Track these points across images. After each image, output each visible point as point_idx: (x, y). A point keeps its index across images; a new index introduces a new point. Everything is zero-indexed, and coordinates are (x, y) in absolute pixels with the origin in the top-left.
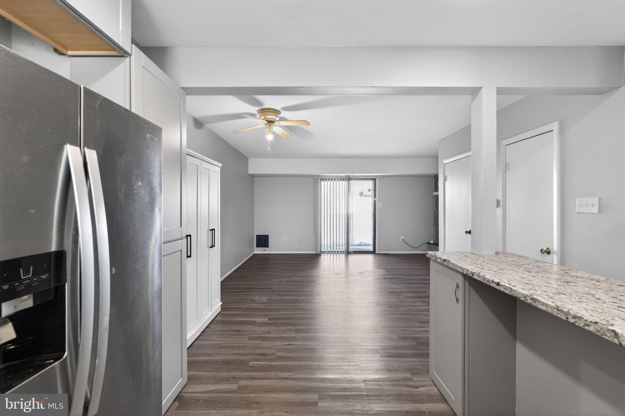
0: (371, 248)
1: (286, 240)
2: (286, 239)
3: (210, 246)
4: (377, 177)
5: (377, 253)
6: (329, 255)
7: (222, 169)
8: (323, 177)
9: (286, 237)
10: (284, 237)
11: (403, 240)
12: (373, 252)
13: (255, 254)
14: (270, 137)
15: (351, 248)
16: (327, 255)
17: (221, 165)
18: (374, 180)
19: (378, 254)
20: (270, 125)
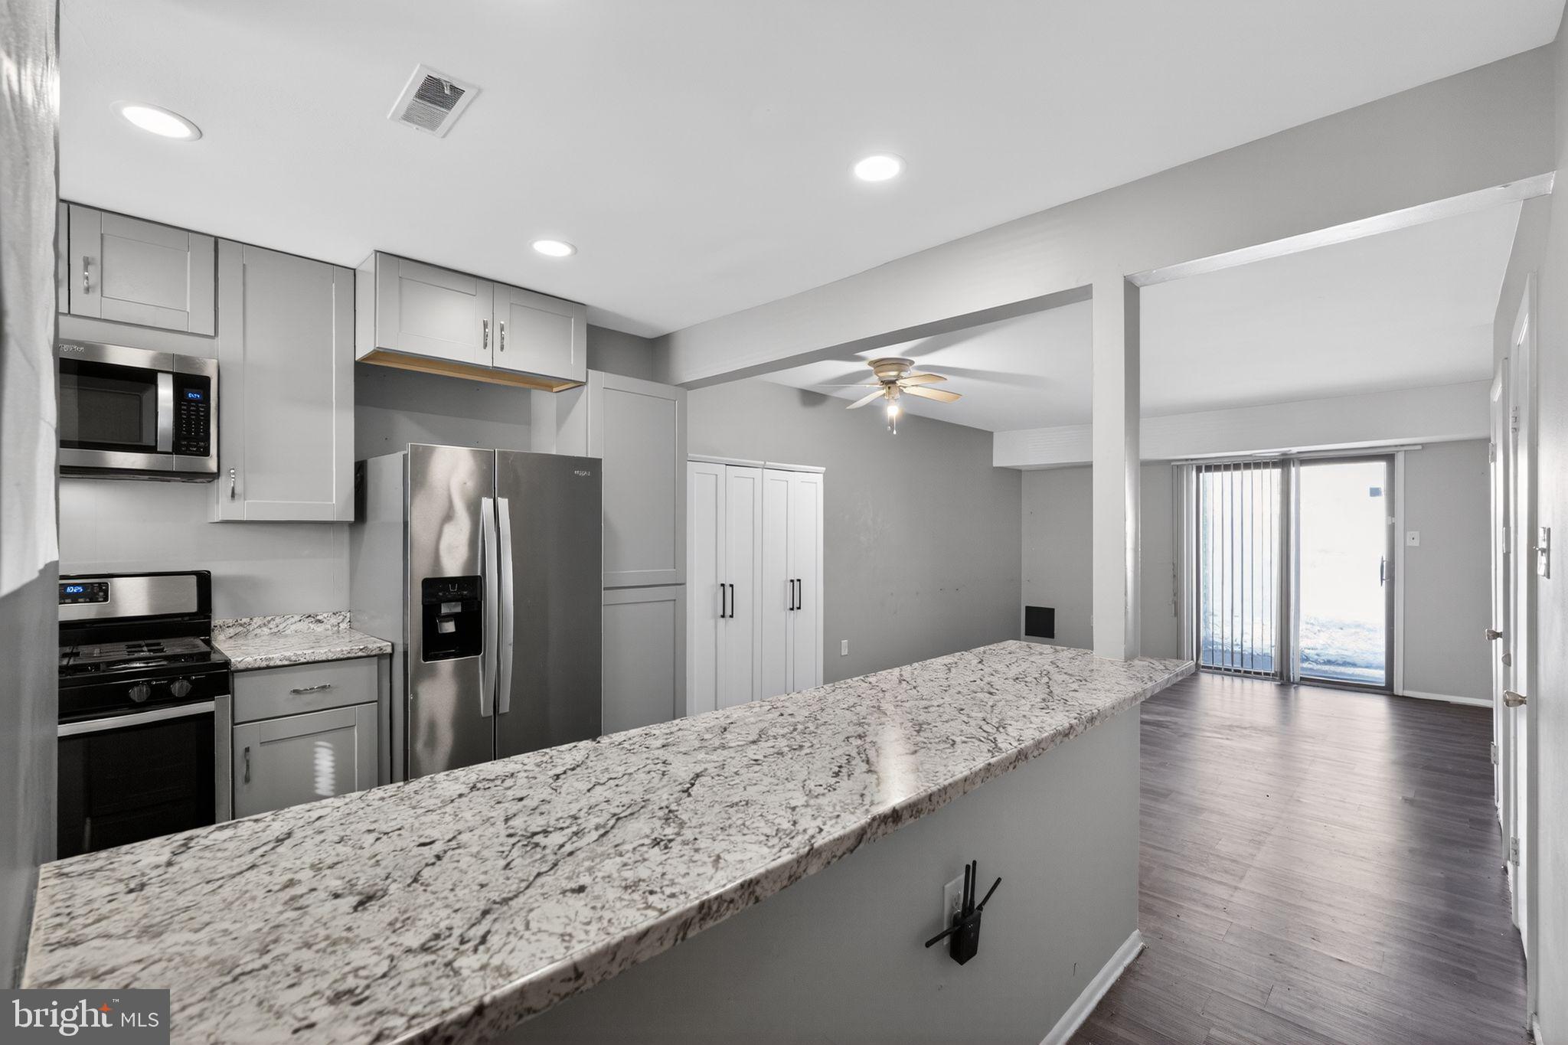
0: (1379, 676)
3: (788, 608)
4: (1403, 448)
5: (1401, 694)
6: (1227, 680)
7: (825, 475)
8: (1203, 463)
12: (1387, 690)
14: (893, 411)
15: (1297, 670)
16: (1223, 678)
17: (824, 469)
18: (1389, 457)
19: (1403, 697)
20: (889, 388)
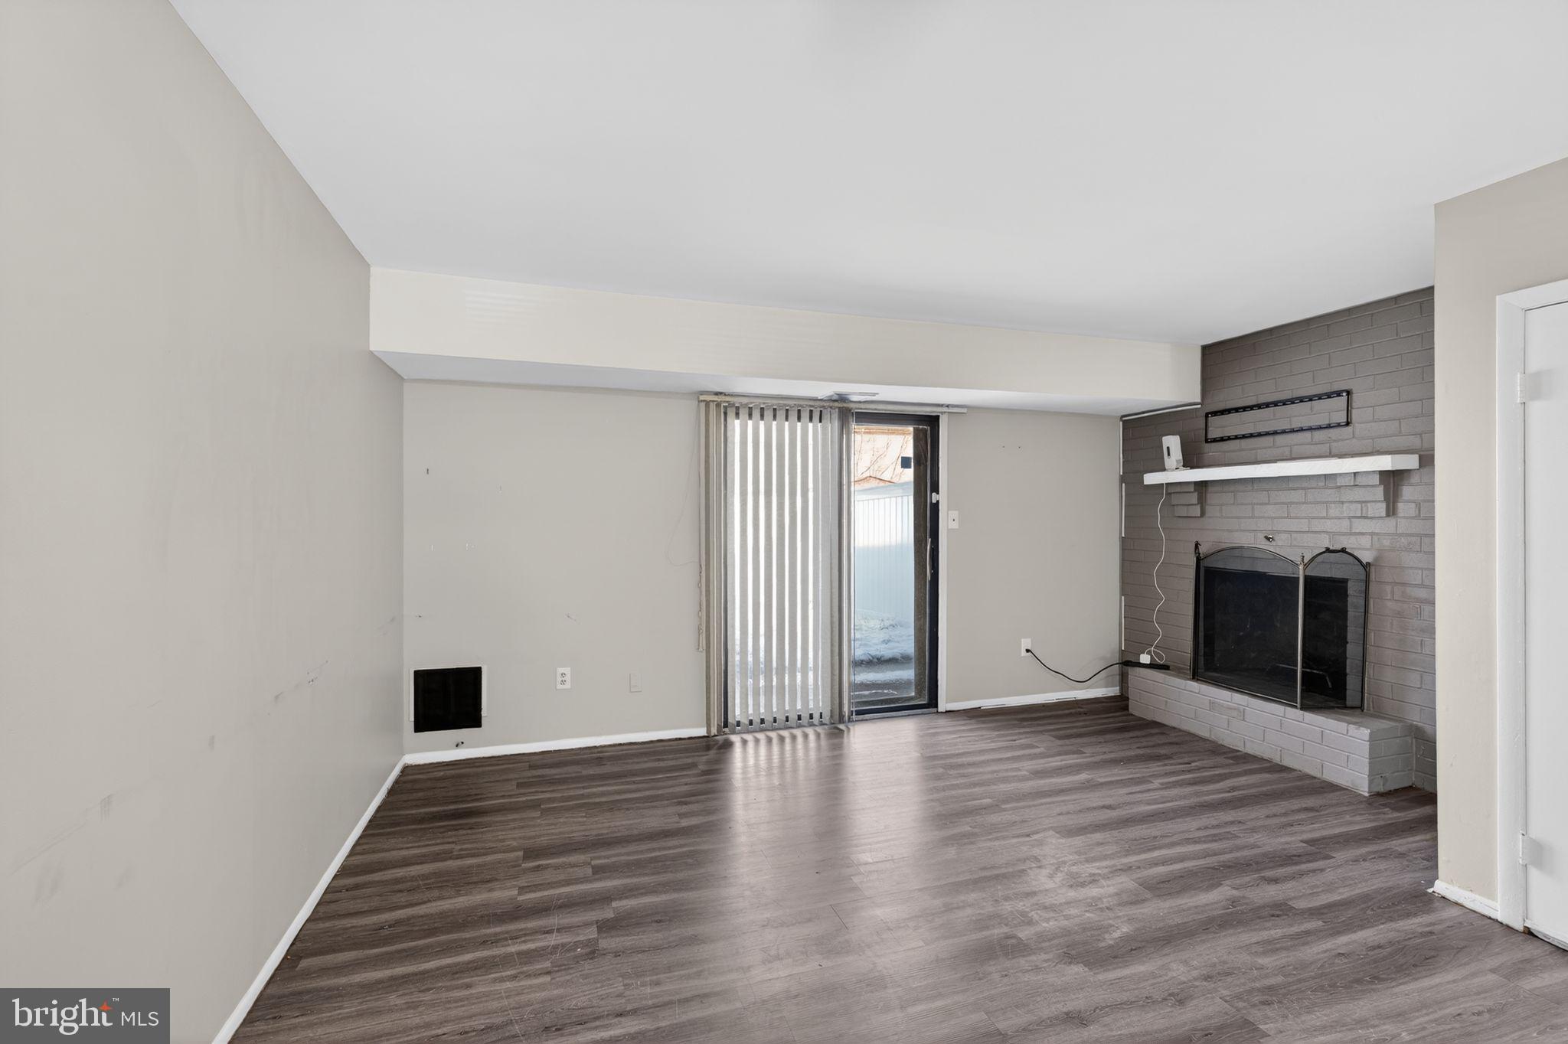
1: (568, 686)
2: (568, 678)
4: (945, 409)
5: (940, 710)
8: (737, 401)
9: (567, 670)
10: (560, 670)
11: (1028, 651)
12: (930, 708)
13: (406, 769)
18: (932, 420)
19: (947, 712)
